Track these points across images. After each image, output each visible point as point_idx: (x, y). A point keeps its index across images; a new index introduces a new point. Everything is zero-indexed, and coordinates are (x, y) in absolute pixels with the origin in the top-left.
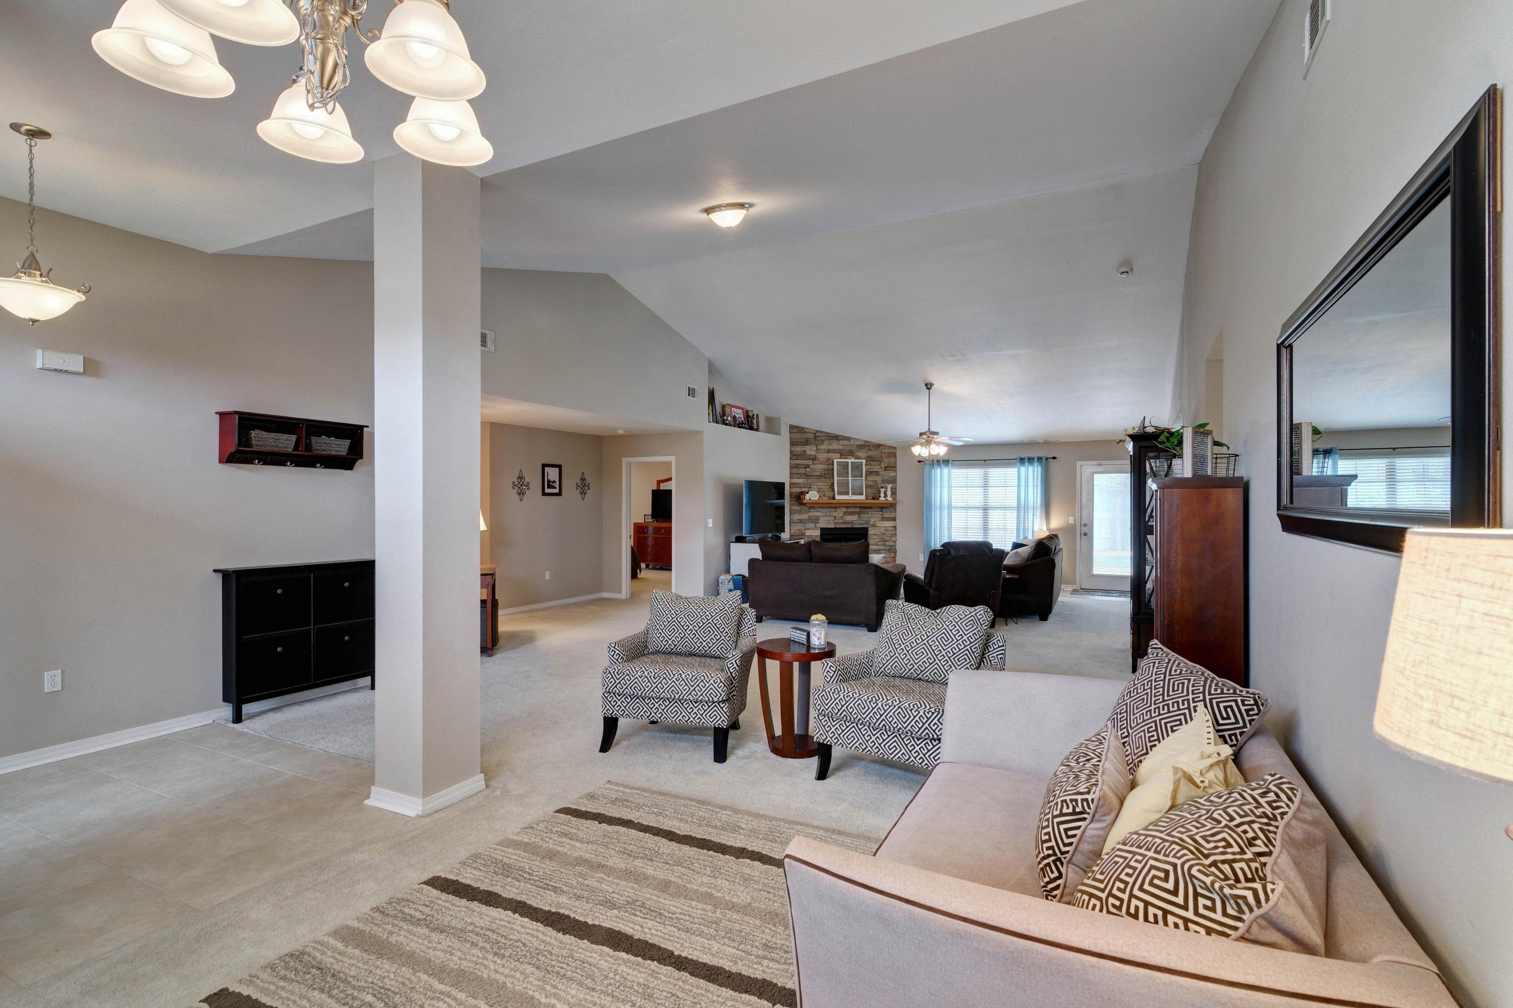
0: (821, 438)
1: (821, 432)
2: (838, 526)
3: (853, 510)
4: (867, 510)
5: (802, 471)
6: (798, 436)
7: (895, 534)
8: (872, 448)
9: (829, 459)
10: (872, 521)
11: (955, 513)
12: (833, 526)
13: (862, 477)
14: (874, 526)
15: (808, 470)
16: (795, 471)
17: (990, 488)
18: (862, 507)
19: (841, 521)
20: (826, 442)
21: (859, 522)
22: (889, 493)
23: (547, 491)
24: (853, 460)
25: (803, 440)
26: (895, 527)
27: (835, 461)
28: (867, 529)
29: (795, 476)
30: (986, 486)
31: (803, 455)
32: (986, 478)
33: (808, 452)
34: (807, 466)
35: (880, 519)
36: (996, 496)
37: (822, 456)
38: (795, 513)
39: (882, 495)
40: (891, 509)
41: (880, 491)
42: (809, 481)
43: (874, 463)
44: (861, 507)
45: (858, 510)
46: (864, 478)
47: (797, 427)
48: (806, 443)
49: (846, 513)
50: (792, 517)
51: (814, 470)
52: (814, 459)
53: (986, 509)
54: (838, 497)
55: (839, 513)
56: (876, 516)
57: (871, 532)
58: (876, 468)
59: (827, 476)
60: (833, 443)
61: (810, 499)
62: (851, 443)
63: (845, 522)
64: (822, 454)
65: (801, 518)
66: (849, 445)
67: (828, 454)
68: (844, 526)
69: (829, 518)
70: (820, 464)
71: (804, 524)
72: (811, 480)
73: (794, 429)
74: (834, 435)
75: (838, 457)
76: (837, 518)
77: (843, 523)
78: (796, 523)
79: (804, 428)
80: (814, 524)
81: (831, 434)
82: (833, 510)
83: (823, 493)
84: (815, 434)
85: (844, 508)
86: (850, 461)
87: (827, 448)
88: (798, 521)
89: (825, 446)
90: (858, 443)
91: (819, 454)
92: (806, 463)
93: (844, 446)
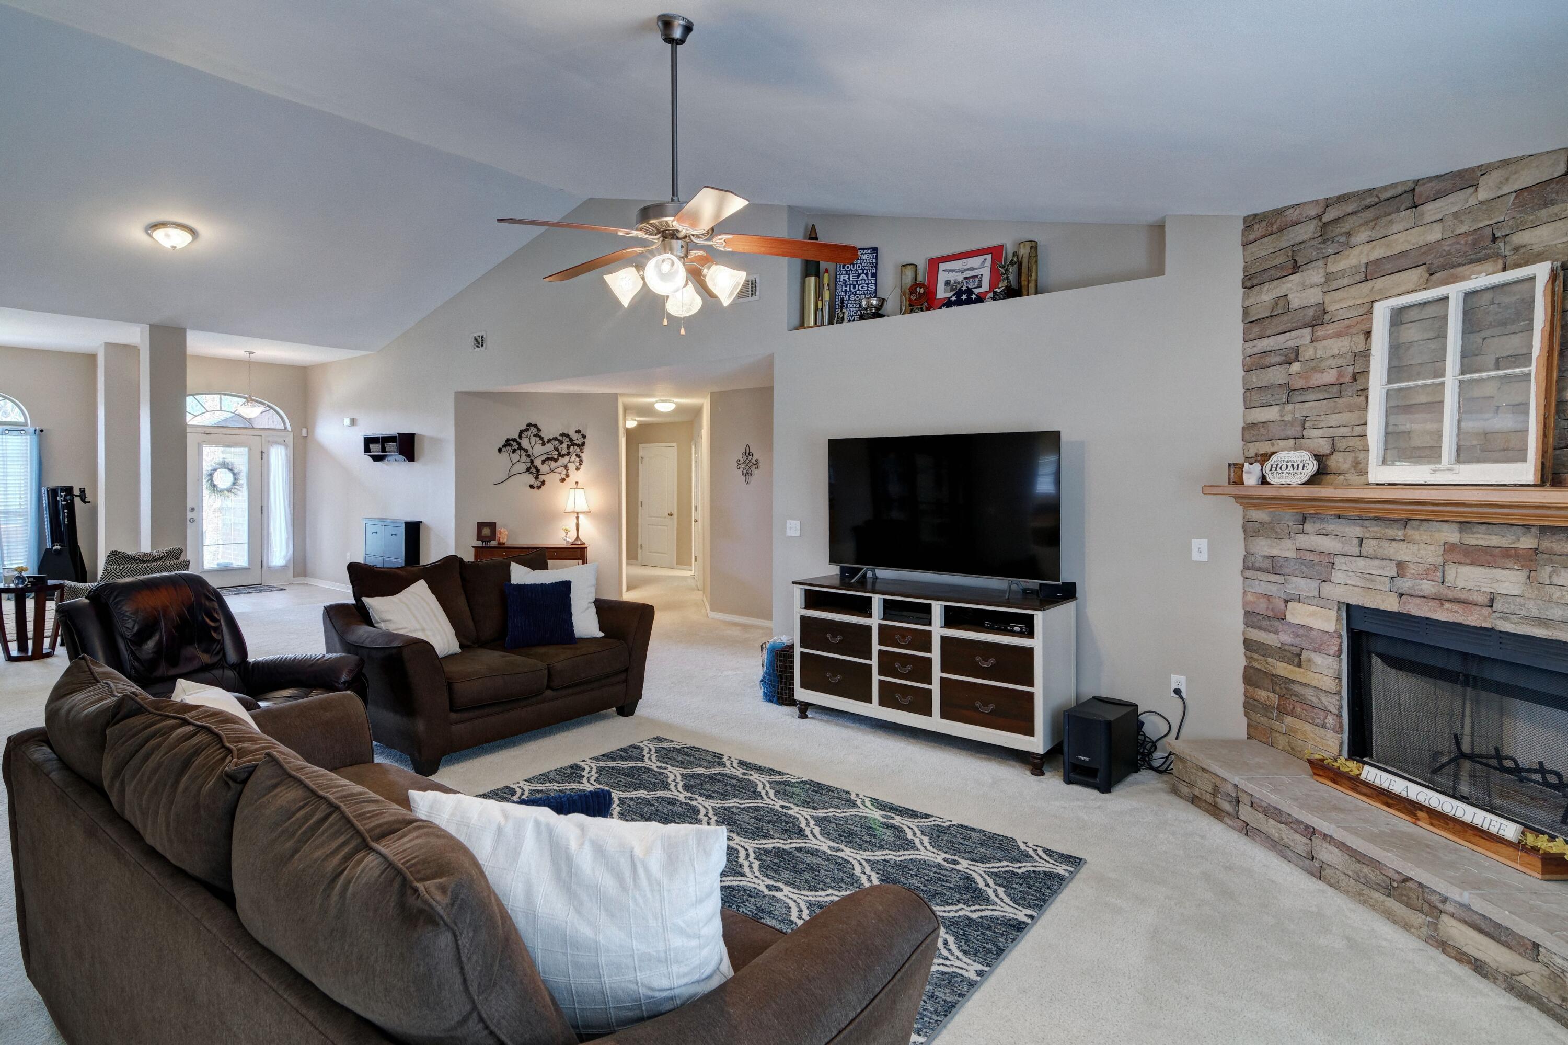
0: (1348, 225)
1: (1345, 197)
2: (1417, 609)
3: (1494, 541)
5: (1281, 376)
6: (1268, 247)
12: (1391, 604)
15: (1296, 367)
19: (1427, 587)
20: (1364, 235)
21: (1534, 608)
24: (1481, 280)
25: (1280, 260)
29: (1257, 398)
31: (1282, 317)
33: (1296, 301)
34: (1294, 355)
37: (1345, 301)
42: (1302, 410)
44: (1546, 529)
45: (1527, 542)
47: (1265, 215)
48: (1295, 263)
51: (1315, 366)
52: (1318, 320)
55: (1420, 547)
60: (1396, 228)
61: (1264, 481)
62: (1483, 194)
63: (1450, 594)
64: (1353, 288)
65: (1275, 552)
66: (1469, 211)
67: (1370, 284)
68: (1442, 615)
69: (1373, 567)
70: (1339, 335)
71: (1280, 579)
72: (1307, 405)
73: (1256, 226)
74: (1400, 190)
75: (1411, 287)
76: (1412, 570)
77: (1441, 600)
78: (1260, 569)
79: (1279, 212)
80: (1314, 584)
81: (1385, 188)
82: (1390, 532)
83: (1350, 457)
84: (1319, 217)
85: (1455, 526)
86: (1455, 292)
87: (1365, 261)
88: (1267, 564)
89: (1355, 252)
90: (1527, 178)
91: (1341, 293)
92: (1290, 344)
93: (1450, 222)
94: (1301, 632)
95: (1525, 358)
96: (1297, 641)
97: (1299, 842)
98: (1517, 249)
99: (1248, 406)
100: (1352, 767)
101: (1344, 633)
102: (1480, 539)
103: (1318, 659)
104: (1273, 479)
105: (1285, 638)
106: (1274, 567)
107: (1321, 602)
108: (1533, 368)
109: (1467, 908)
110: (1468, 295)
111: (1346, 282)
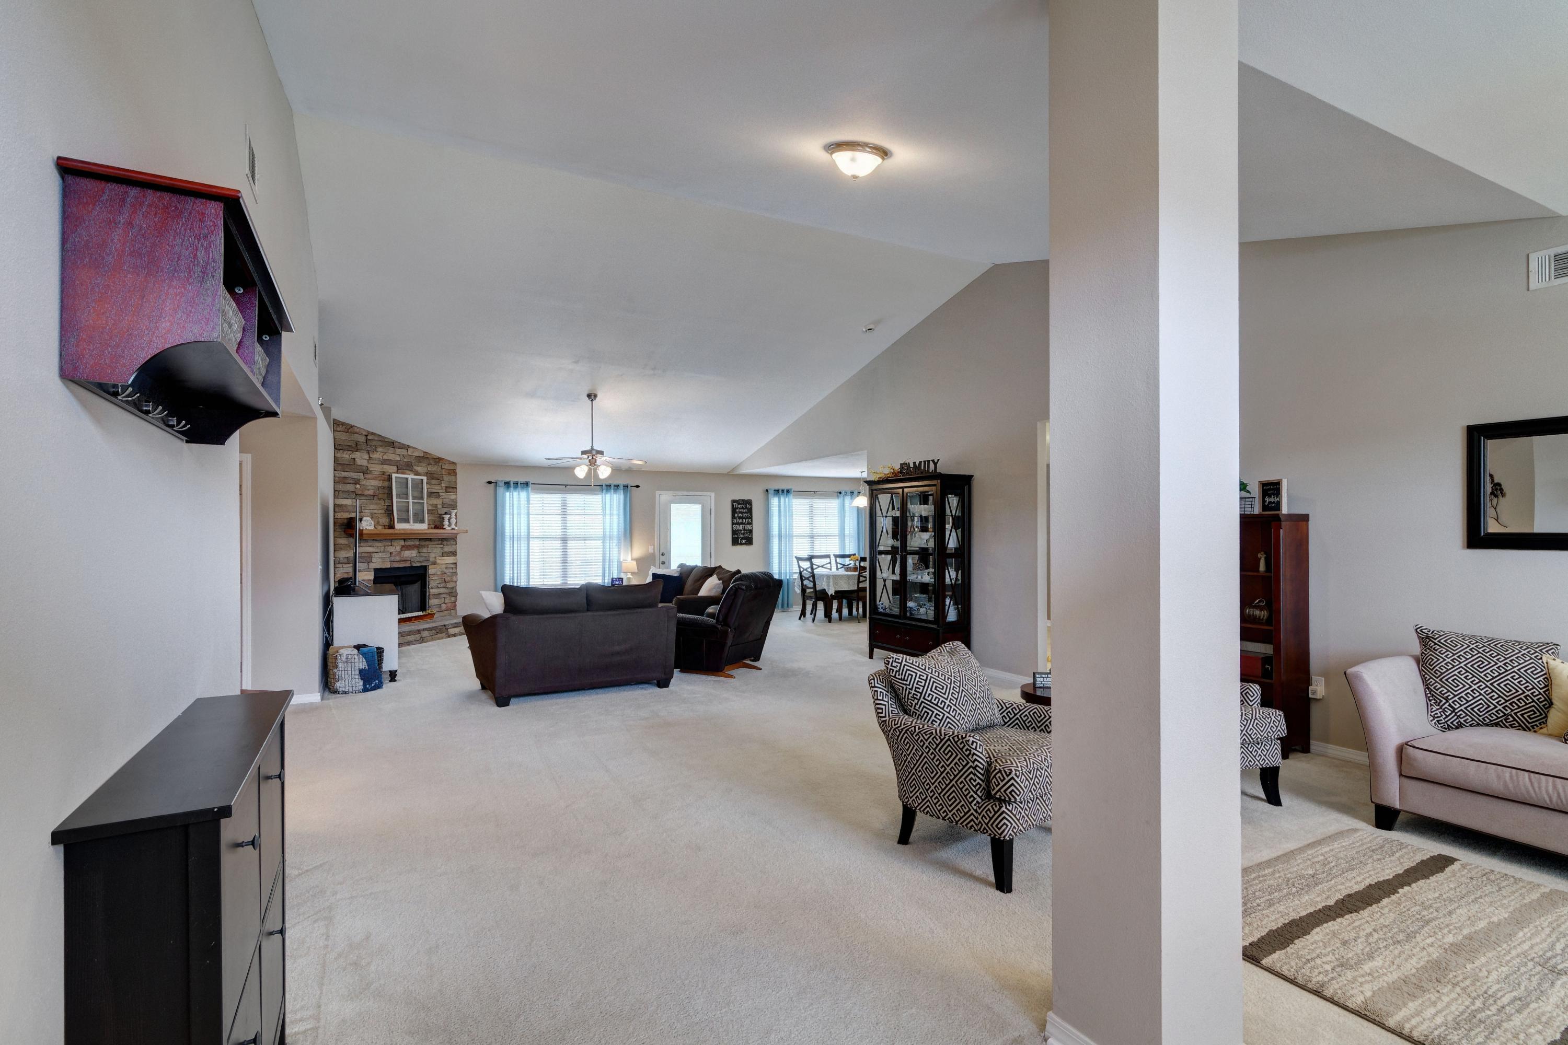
0: (374, 443)
1: (374, 434)
2: (396, 565)
3: (412, 543)
4: (427, 543)
5: (350, 487)
6: (343, 436)
7: (456, 573)
8: (431, 462)
9: (384, 473)
10: (432, 555)
11: (534, 544)
12: (388, 566)
13: (422, 498)
14: (435, 563)
15: (358, 486)
16: (341, 487)
17: (568, 517)
18: (422, 540)
19: (398, 558)
20: (380, 449)
21: (418, 559)
22: (453, 520)
24: (412, 477)
25: (351, 444)
26: (456, 564)
27: (394, 476)
28: (425, 568)
29: (341, 495)
30: (564, 513)
31: (351, 465)
32: (564, 505)
33: (359, 462)
35: (441, 554)
36: (575, 525)
37: (376, 468)
38: (341, 549)
39: (446, 523)
40: (452, 542)
41: (443, 519)
42: (361, 503)
43: (434, 482)
44: (420, 539)
45: (417, 543)
46: (425, 501)
47: (343, 424)
48: (355, 448)
49: (404, 548)
50: (337, 555)
51: (365, 488)
52: (366, 471)
53: (564, 539)
54: (398, 526)
55: (396, 548)
56: (435, 550)
57: (431, 571)
58: (437, 489)
59: (381, 496)
60: (390, 452)
62: (409, 453)
63: (403, 559)
64: (377, 465)
65: (346, 556)
66: (406, 456)
67: (383, 466)
68: (402, 565)
69: (383, 555)
76: (393, 554)
77: (400, 561)
78: (342, 564)
79: (352, 426)
80: (366, 564)
81: (386, 438)
82: (388, 543)
83: (378, 520)
84: (366, 436)
85: (403, 541)
86: (409, 477)
87: (382, 458)
88: (346, 560)
89: (379, 454)
90: (416, 454)
91: (373, 465)
92: (356, 477)
93: (401, 456)
99: (334, 497)
101: (374, 579)
107: (369, 570)
111: (376, 462)
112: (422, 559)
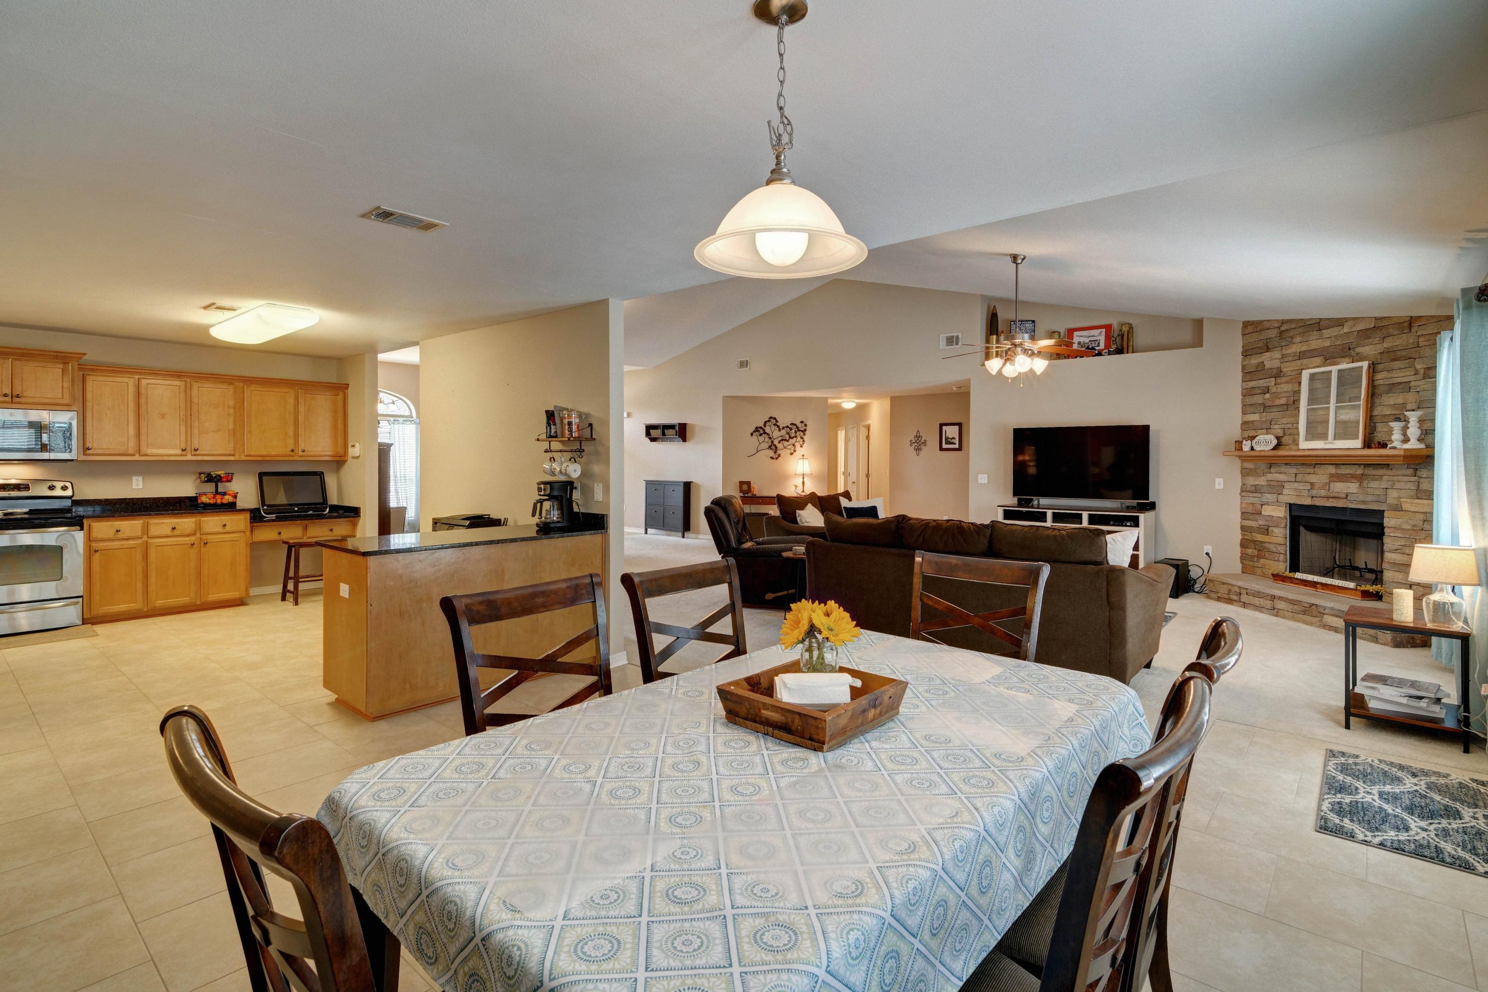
2: (1319, 502)
3: (1348, 471)
4: (1380, 472)
8: (1392, 331)
10: (1392, 494)
12: (1308, 502)
14: (1398, 508)
15: (1267, 396)
18: (1370, 467)
19: (1323, 493)
20: (1297, 340)
21: (1361, 498)
22: (1413, 432)
23: (944, 446)
24: (1344, 366)
25: (1261, 344)
27: (1305, 373)
28: (1382, 512)
29: (1248, 409)
33: (1268, 365)
34: (1267, 390)
35: (1413, 493)
37: (1291, 368)
38: (1248, 475)
39: (1395, 437)
41: (1392, 429)
42: (1270, 416)
43: (1397, 364)
44: (1367, 465)
45: (1359, 471)
46: (1363, 401)
47: (1253, 323)
50: (1245, 482)
51: (1277, 396)
52: (1278, 374)
54: (1304, 445)
55: (1320, 476)
56: (1400, 486)
57: (1389, 521)
60: (1311, 338)
61: (1252, 449)
62: (1346, 330)
63: (1332, 495)
64: (1293, 362)
65: (1256, 483)
66: (1341, 335)
67: (1301, 361)
68: (1329, 504)
69: (1301, 486)
70: (1287, 382)
71: (1260, 495)
72: (1272, 414)
73: (1249, 327)
74: (1314, 322)
75: (1318, 365)
76: (1317, 486)
77: (1328, 498)
78: (1249, 491)
80: (1275, 496)
81: (1308, 320)
82: (1308, 470)
83: (1291, 437)
84: (1279, 327)
85: (1333, 467)
86: (1334, 369)
87: (1299, 351)
88: (1253, 489)
89: (1295, 346)
90: (1361, 327)
91: (1288, 364)
92: (1265, 385)
93: (1333, 339)
94: (1268, 519)
95: (1358, 398)
96: (1266, 524)
97: (1268, 604)
98: (1357, 354)
99: (1244, 413)
100: (1291, 575)
101: (1288, 517)
102: (1343, 470)
103: (1276, 530)
104: (1256, 448)
105: (1261, 522)
106: (1256, 490)
107: (1278, 503)
108: (1362, 403)
109: (1332, 609)
110: (1340, 371)
111: (1290, 359)
112: (1369, 498)
